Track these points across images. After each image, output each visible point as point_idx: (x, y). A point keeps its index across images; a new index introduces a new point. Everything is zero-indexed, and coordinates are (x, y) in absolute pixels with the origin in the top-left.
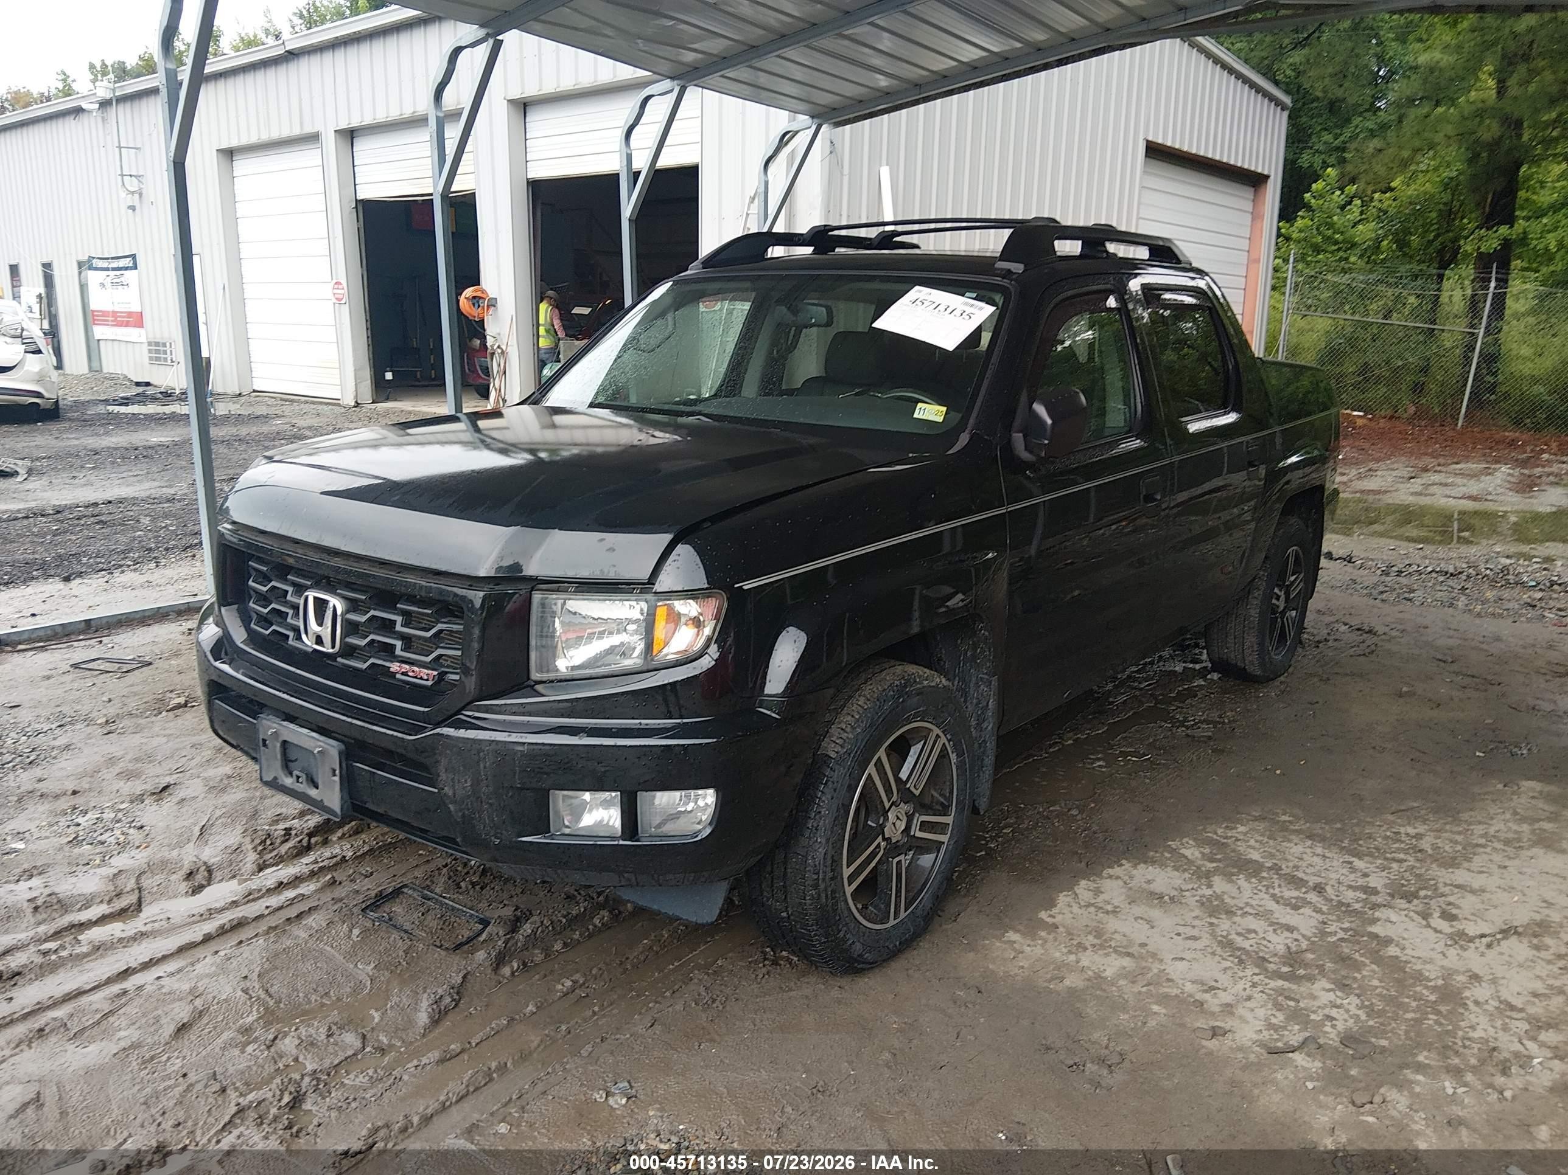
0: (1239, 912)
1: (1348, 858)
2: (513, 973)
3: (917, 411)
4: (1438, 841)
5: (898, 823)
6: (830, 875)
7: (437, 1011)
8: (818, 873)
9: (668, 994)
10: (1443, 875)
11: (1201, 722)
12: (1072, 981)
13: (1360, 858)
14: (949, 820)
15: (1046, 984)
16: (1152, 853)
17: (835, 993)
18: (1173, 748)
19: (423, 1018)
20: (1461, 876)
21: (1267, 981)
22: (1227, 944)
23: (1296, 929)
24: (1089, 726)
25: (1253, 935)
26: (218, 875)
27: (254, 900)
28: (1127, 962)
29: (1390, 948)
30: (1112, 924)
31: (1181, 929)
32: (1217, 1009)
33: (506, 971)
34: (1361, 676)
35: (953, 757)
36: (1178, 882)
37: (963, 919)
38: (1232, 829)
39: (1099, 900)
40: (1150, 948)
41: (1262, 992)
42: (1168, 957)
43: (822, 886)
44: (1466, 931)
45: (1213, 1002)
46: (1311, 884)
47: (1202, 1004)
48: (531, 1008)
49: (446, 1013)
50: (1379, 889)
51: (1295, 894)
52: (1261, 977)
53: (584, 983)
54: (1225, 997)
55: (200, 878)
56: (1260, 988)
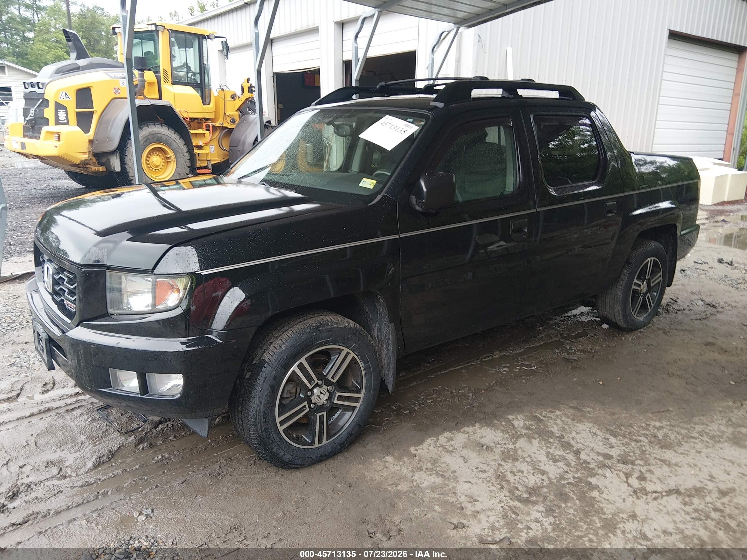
0: (521, 460)
1: (608, 436)
2: (143, 449)
3: (362, 182)
4: (670, 432)
5: (322, 396)
6: (263, 420)
7: (98, 462)
8: (256, 419)
9: (201, 468)
10: (657, 452)
11: (579, 351)
12: (403, 487)
13: (615, 436)
14: (361, 396)
15: (387, 487)
16: (496, 421)
17: (278, 478)
18: (551, 364)
19: (90, 465)
20: (668, 455)
21: (509, 501)
22: (501, 477)
23: (548, 473)
24: (511, 348)
25: (520, 474)
26: (57, 386)
27: (63, 399)
28: (438, 480)
29: (594, 492)
30: (447, 458)
31: (481, 466)
32: (469, 513)
33: (141, 447)
34: (690, 331)
35: (361, 364)
36: (498, 439)
37: (369, 446)
38: (553, 412)
39: (448, 444)
40: (456, 474)
41: (502, 507)
42: (462, 480)
43: (259, 426)
44: (647, 488)
45: (469, 508)
46: (575, 449)
47: (462, 509)
48: (137, 467)
49: (103, 463)
50: (614, 456)
51: (561, 453)
52: (508, 498)
53: (168, 457)
54: (478, 507)
55: (49, 387)
56: (502, 504)
